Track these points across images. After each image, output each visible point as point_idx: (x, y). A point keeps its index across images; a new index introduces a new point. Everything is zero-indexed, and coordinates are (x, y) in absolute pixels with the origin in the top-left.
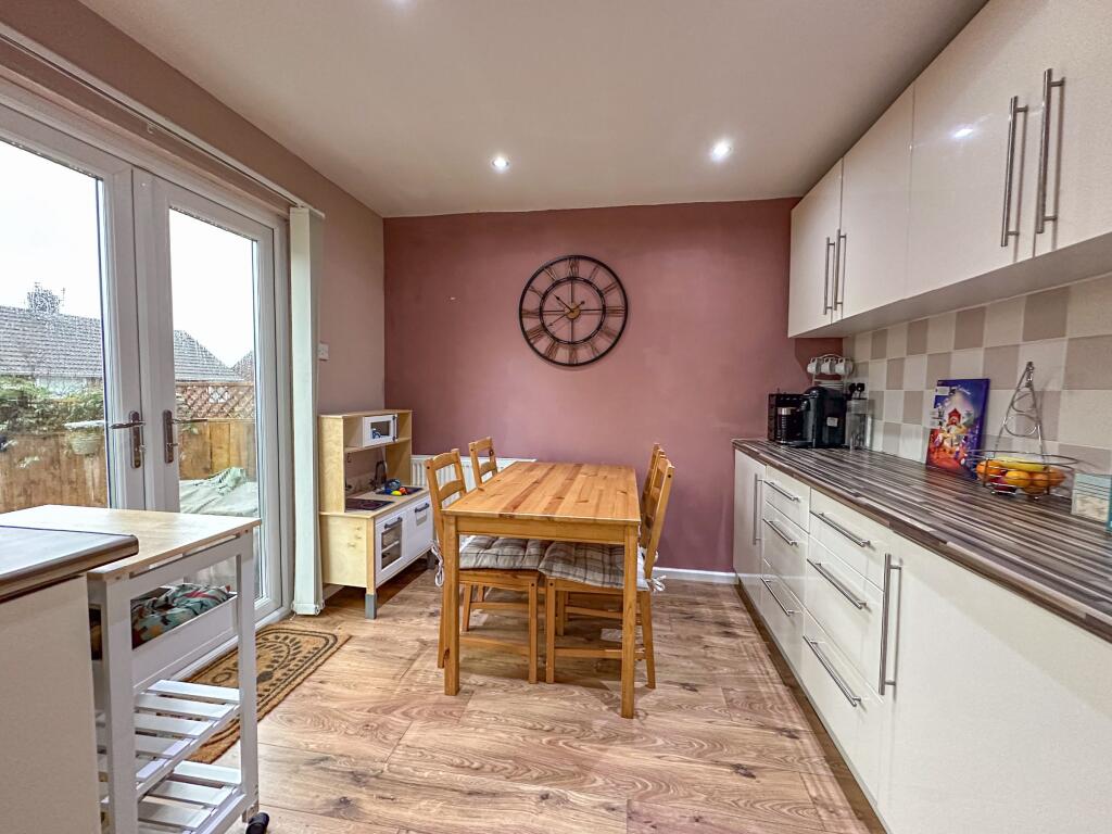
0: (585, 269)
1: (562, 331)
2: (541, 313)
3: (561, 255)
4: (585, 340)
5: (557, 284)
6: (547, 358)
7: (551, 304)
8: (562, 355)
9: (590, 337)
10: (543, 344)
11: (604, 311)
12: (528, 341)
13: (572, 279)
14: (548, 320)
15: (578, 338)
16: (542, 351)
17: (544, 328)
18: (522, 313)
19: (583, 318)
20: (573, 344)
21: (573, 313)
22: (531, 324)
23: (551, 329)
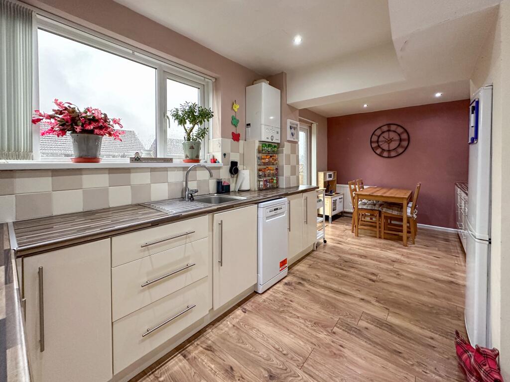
0: (393, 128)
1: (385, 147)
2: (378, 142)
3: (385, 123)
4: (394, 150)
5: (383, 132)
6: (380, 155)
7: (381, 139)
8: (385, 154)
9: (396, 148)
10: (379, 151)
11: (401, 140)
12: (373, 150)
13: (389, 131)
14: (380, 143)
15: (391, 149)
16: (378, 153)
17: (379, 146)
18: (371, 142)
19: (393, 142)
20: (389, 151)
21: (390, 141)
22: (374, 145)
23: (381, 146)
